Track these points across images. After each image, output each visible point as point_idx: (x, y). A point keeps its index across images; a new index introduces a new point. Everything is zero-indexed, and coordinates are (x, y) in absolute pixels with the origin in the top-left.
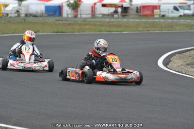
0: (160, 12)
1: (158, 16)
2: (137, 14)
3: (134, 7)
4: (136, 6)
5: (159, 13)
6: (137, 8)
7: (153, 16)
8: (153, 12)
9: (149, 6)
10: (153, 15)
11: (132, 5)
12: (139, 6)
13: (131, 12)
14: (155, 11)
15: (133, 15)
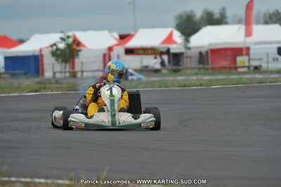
0: (249, 60)
1: (246, 69)
2: (201, 66)
3: (194, 53)
5: (247, 64)
7: (236, 68)
8: (235, 62)
9: (226, 50)
10: (234, 68)
11: (189, 48)
12: (203, 51)
13: (186, 63)
14: (239, 59)
15: (194, 68)
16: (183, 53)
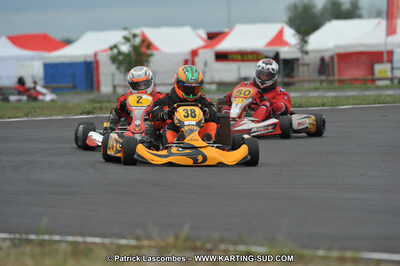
0: (392, 69)
1: (387, 82)
2: (323, 77)
3: (313, 59)
4: (319, 56)
5: (389, 75)
6: (322, 59)
7: (374, 81)
8: (372, 71)
9: (359, 54)
10: (371, 80)
11: (307, 53)
12: (327, 56)
13: (302, 73)
14: (378, 68)
15: (313, 81)
16: (297, 60)
